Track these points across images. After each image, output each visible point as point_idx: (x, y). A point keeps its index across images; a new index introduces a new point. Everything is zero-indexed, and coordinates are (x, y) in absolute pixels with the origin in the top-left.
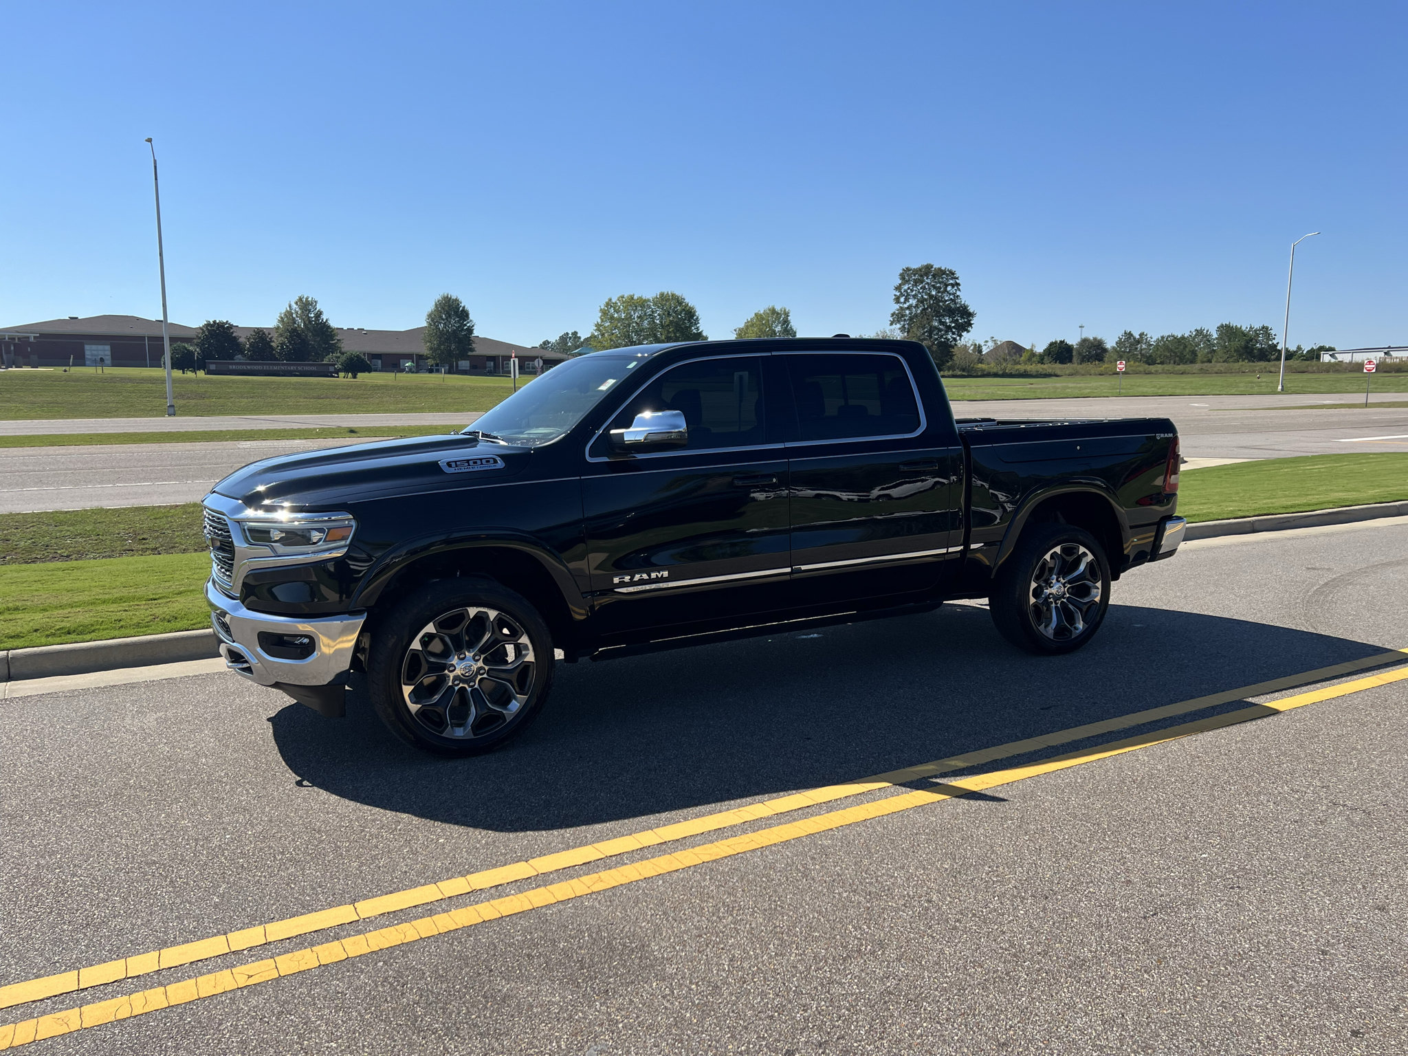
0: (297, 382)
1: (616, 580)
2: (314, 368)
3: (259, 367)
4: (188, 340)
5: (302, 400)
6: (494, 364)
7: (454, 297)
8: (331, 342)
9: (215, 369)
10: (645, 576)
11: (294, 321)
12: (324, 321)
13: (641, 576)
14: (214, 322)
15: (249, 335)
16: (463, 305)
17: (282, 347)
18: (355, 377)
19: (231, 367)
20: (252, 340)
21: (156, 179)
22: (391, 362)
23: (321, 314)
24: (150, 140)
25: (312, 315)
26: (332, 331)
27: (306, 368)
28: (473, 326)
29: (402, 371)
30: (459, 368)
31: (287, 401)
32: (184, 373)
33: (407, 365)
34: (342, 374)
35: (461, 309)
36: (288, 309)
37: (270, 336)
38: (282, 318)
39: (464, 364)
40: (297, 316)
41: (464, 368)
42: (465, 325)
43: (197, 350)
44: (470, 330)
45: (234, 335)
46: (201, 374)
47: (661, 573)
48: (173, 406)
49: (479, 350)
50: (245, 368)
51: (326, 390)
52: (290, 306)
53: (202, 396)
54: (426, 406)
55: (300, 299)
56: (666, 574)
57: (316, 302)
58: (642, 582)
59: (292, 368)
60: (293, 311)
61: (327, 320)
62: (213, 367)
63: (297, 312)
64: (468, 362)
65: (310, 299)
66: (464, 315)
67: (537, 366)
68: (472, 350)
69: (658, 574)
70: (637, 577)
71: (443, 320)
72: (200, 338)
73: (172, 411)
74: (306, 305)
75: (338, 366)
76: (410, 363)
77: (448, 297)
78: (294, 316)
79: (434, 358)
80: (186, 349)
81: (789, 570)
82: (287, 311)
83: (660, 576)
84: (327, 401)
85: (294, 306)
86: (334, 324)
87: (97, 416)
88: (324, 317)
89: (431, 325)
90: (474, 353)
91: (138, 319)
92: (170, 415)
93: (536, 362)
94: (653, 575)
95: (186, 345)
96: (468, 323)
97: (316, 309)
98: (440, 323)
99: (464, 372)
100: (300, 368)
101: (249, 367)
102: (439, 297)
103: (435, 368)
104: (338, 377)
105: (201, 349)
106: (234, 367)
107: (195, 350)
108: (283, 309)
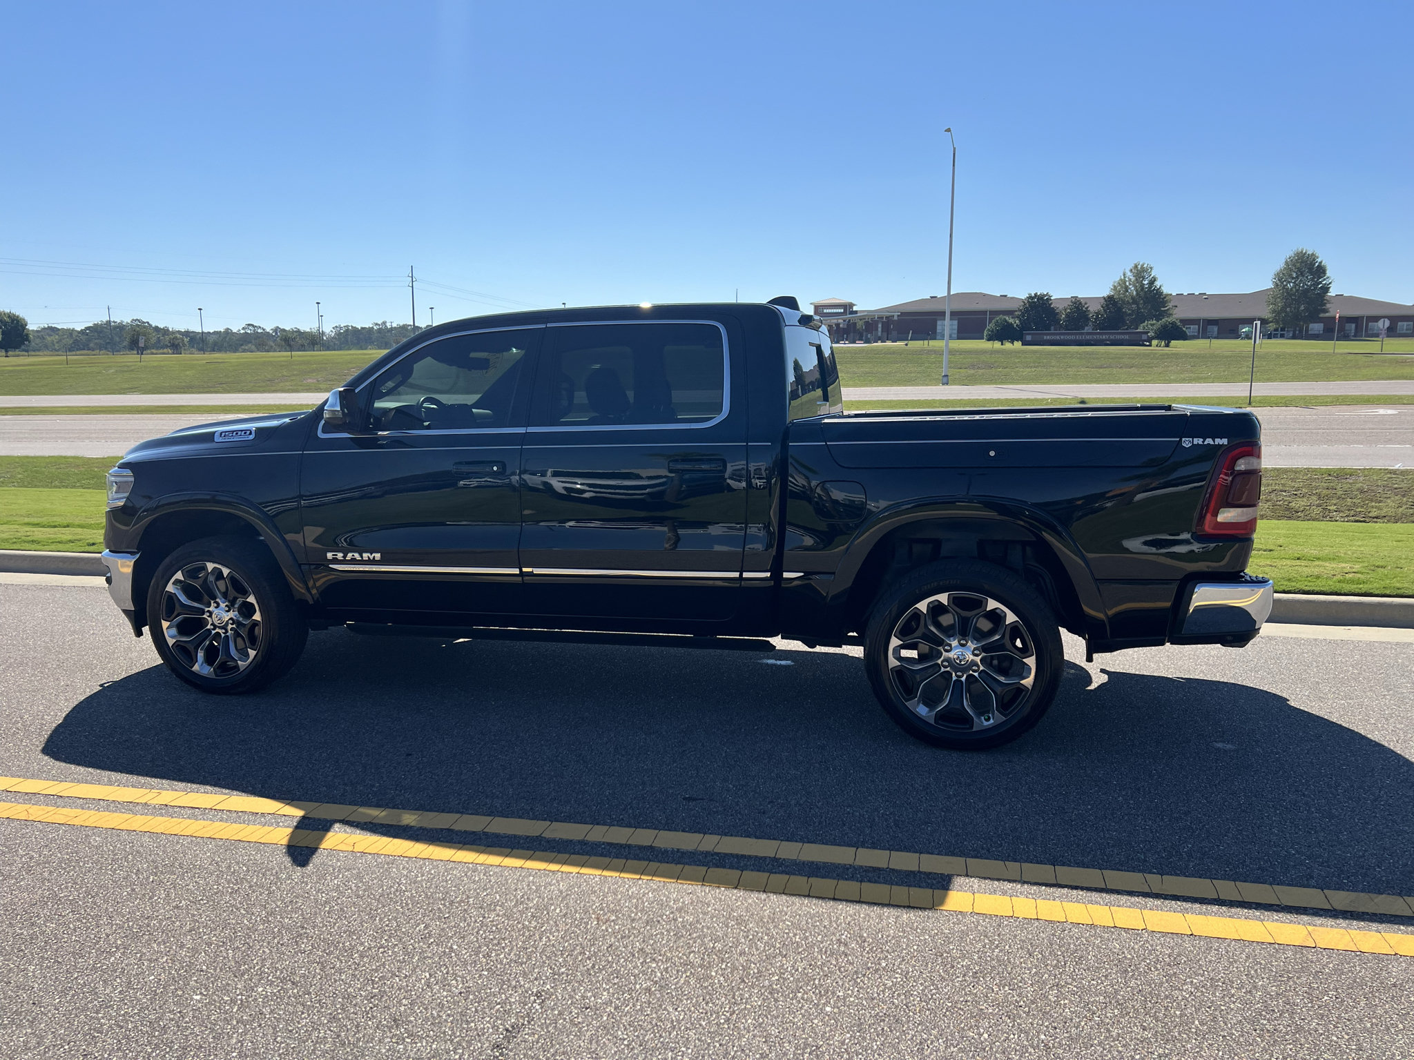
0: (1084, 352)
1: (330, 555)
2: (1127, 337)
3: (1073, 337)
4: (1010, 313)
5: (1083, 369)
6: (1356, 327)
7: (1310, 252)
8: (1162, 309)
9: (1030, 339)
10: (357, 556)
11: (1127, 289)
12: (1158, 287)
13: (353, 556)
14: (1036, 294)
15: (1066, 306)
16: (1319, 260)
17: (1097, 316)
18: (1167, 345)
19: (1045, 337)
20: (1069, 310)
21: (954, 165)
22: (1228, 328)
23: (1155, 280)
24: (949, 130)
25: (1146, 282)
26: (1165, 298)
27: (1118, 337)
28: (1330, 283)
29: (1237, 336)
30: (1310, 332)
31: (1068, 371)
32: (1002, 344)
33: (1244, 330)
34: (1155, 342)
35: (1317, 264)
36: (1122, 277)
37: (1086, 306)
38: (1115, 286)
39: (1317, 327)
40: (1130, 284)
41: (1316, 332)
42: (1321, 283)
43: (1017, 322)
44: (1326, 289)
45: (1052, 306)
46: (1018, 344)
47: (373, 555)
48: (947, 376)
49: (1336, 312)
50: (1058, 337)
51: (1111, 359)
52: (1124, 275)
53: (990, 366)
54: (1213, 375)
55: (1136, 266)
56: (378, 556)
57: (1151, 268)
58: (354, 561)
59: (1104, 337)
60: (1127, 279)
61: (1160, 287)
62: (1029, 338)
63: (1130, 280)
64: (1322, 324)
65: (1145, 266)
66: (1321, 271)
67: (1382, 327)
68: (1326, 311)
69: (369, 555)
70: (349, 556)
71: (1293, 278)
72: (1021, 310)
73: (946, 380)
74: (1140, 272)
75: (1151, 334)
76: (1247, 329)
77: (1302, 252)
78: (1127, 284)
79: (1277, 322)
80: (1006, 321)
81: (517, 571)
82: (1121, 280)
83: (371, 558)
84: (1107, 371)
85: (1129, 274)
86: (1166, 290)
87: (899, 385)
88: (1157, 284)
89: (1277, 285)
90: (1327, 315)
91: (985, 295)
92: (943, 384)
93: (1380, 323)
94: (366, 556)
95: (1007, 318)
96: (1324, 280)
97: (1150, 275)
98: (1289, 282)
99: (1316, 337)
100: (1112, 337)
101: (1062, 337)
102: (1291, 254)
103: (1279, 333)
104: (1150, 345)
105: (1020, 321)
106: (1048, 337)
107: (1015, 322)
108: (1117, 277)
